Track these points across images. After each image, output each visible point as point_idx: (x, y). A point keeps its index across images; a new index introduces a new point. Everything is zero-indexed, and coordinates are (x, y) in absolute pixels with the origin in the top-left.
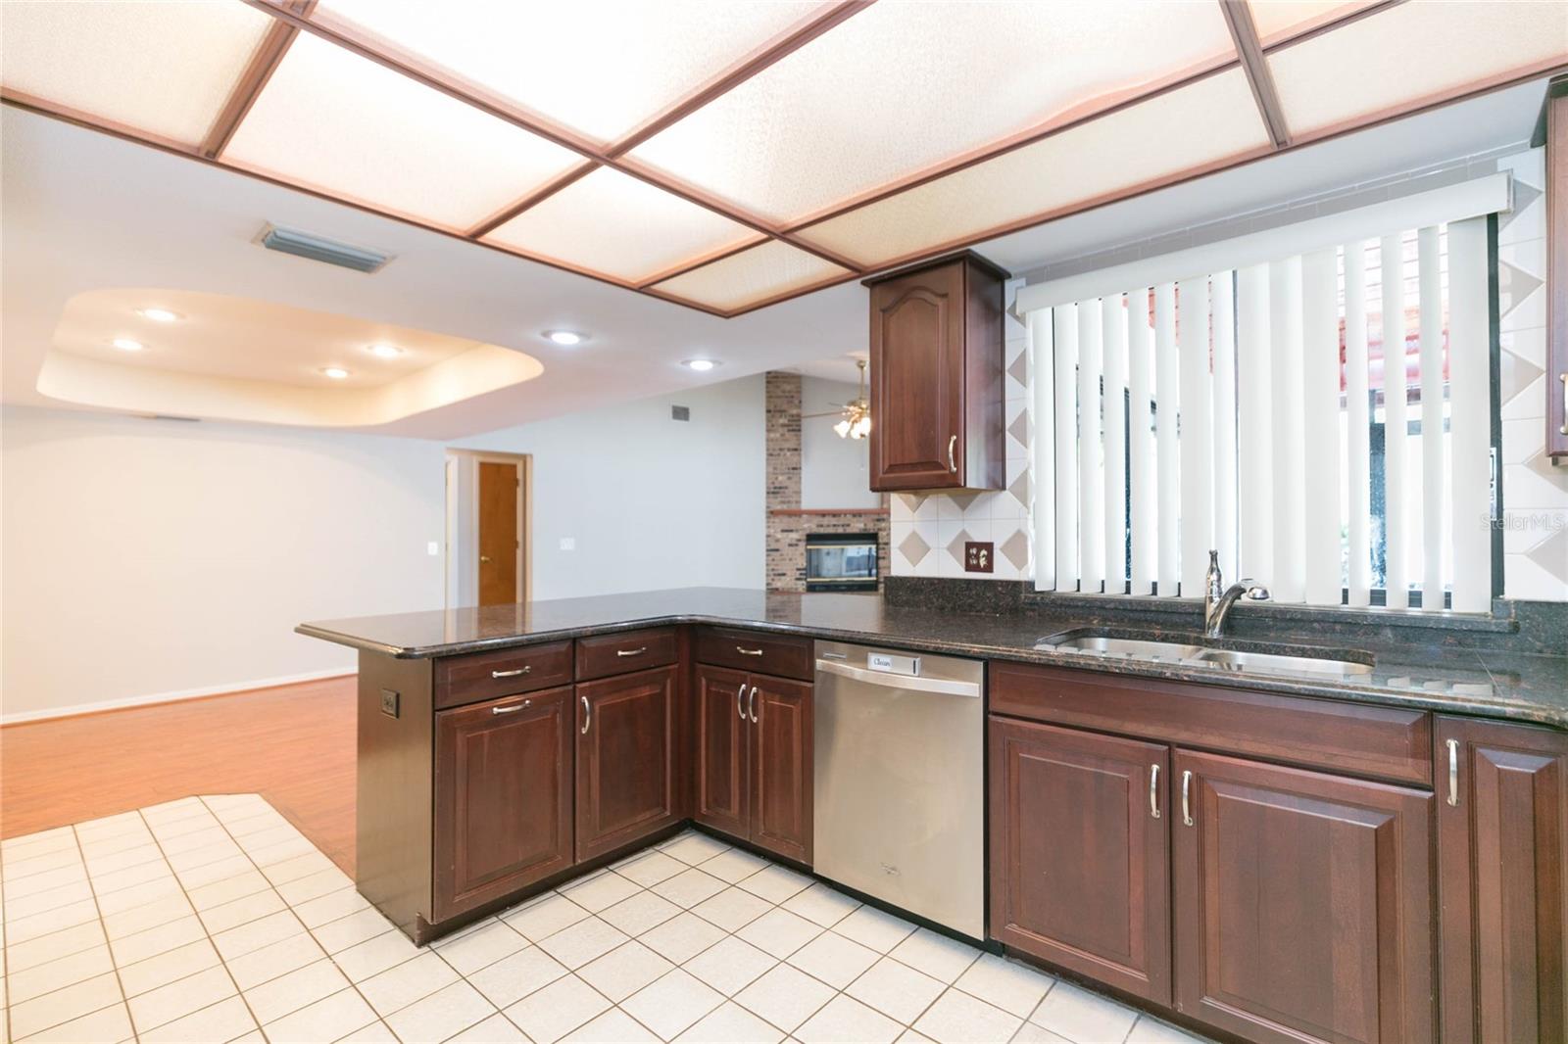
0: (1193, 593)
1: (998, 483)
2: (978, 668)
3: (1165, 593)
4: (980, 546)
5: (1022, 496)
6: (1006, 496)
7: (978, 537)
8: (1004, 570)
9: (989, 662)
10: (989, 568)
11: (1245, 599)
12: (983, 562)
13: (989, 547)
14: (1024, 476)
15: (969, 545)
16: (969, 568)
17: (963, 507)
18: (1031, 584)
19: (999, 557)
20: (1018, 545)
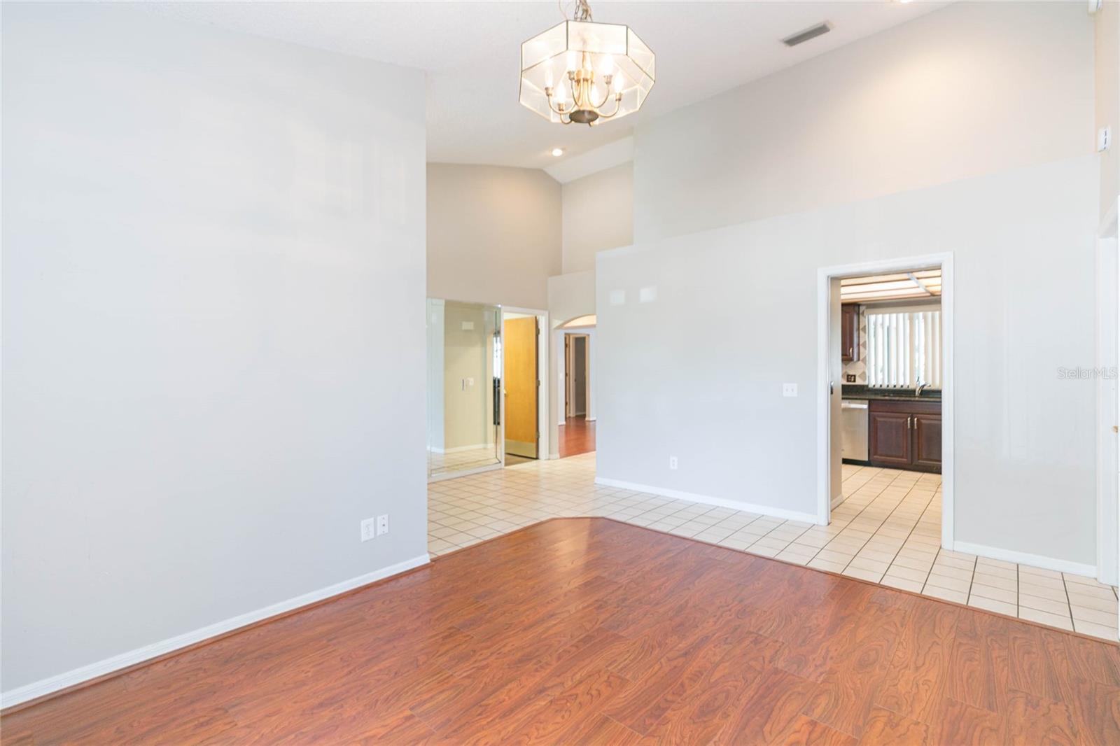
0: (911, 387)
1: (859, 360)
2: (867, 402)
3: (905, 387)
4: (852, 376)
5: (864, 361)
6: (860, 362)
7: (851, 373)
8: (859, 382)
9: (870, 401)
10: (854, 381)
11: (925, 388)
12: (853, 380)
13: (855, 376)
14: (865, 357)
15: (848, 376)
16: (848, 381)
17: (846, 365)
18: (867, 386)
19: (857, 378)
20: (863, 375)
